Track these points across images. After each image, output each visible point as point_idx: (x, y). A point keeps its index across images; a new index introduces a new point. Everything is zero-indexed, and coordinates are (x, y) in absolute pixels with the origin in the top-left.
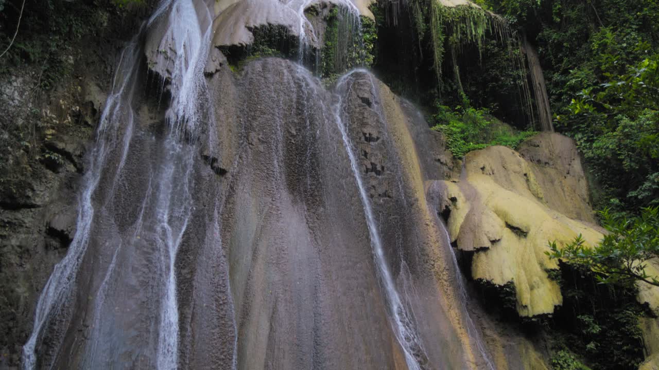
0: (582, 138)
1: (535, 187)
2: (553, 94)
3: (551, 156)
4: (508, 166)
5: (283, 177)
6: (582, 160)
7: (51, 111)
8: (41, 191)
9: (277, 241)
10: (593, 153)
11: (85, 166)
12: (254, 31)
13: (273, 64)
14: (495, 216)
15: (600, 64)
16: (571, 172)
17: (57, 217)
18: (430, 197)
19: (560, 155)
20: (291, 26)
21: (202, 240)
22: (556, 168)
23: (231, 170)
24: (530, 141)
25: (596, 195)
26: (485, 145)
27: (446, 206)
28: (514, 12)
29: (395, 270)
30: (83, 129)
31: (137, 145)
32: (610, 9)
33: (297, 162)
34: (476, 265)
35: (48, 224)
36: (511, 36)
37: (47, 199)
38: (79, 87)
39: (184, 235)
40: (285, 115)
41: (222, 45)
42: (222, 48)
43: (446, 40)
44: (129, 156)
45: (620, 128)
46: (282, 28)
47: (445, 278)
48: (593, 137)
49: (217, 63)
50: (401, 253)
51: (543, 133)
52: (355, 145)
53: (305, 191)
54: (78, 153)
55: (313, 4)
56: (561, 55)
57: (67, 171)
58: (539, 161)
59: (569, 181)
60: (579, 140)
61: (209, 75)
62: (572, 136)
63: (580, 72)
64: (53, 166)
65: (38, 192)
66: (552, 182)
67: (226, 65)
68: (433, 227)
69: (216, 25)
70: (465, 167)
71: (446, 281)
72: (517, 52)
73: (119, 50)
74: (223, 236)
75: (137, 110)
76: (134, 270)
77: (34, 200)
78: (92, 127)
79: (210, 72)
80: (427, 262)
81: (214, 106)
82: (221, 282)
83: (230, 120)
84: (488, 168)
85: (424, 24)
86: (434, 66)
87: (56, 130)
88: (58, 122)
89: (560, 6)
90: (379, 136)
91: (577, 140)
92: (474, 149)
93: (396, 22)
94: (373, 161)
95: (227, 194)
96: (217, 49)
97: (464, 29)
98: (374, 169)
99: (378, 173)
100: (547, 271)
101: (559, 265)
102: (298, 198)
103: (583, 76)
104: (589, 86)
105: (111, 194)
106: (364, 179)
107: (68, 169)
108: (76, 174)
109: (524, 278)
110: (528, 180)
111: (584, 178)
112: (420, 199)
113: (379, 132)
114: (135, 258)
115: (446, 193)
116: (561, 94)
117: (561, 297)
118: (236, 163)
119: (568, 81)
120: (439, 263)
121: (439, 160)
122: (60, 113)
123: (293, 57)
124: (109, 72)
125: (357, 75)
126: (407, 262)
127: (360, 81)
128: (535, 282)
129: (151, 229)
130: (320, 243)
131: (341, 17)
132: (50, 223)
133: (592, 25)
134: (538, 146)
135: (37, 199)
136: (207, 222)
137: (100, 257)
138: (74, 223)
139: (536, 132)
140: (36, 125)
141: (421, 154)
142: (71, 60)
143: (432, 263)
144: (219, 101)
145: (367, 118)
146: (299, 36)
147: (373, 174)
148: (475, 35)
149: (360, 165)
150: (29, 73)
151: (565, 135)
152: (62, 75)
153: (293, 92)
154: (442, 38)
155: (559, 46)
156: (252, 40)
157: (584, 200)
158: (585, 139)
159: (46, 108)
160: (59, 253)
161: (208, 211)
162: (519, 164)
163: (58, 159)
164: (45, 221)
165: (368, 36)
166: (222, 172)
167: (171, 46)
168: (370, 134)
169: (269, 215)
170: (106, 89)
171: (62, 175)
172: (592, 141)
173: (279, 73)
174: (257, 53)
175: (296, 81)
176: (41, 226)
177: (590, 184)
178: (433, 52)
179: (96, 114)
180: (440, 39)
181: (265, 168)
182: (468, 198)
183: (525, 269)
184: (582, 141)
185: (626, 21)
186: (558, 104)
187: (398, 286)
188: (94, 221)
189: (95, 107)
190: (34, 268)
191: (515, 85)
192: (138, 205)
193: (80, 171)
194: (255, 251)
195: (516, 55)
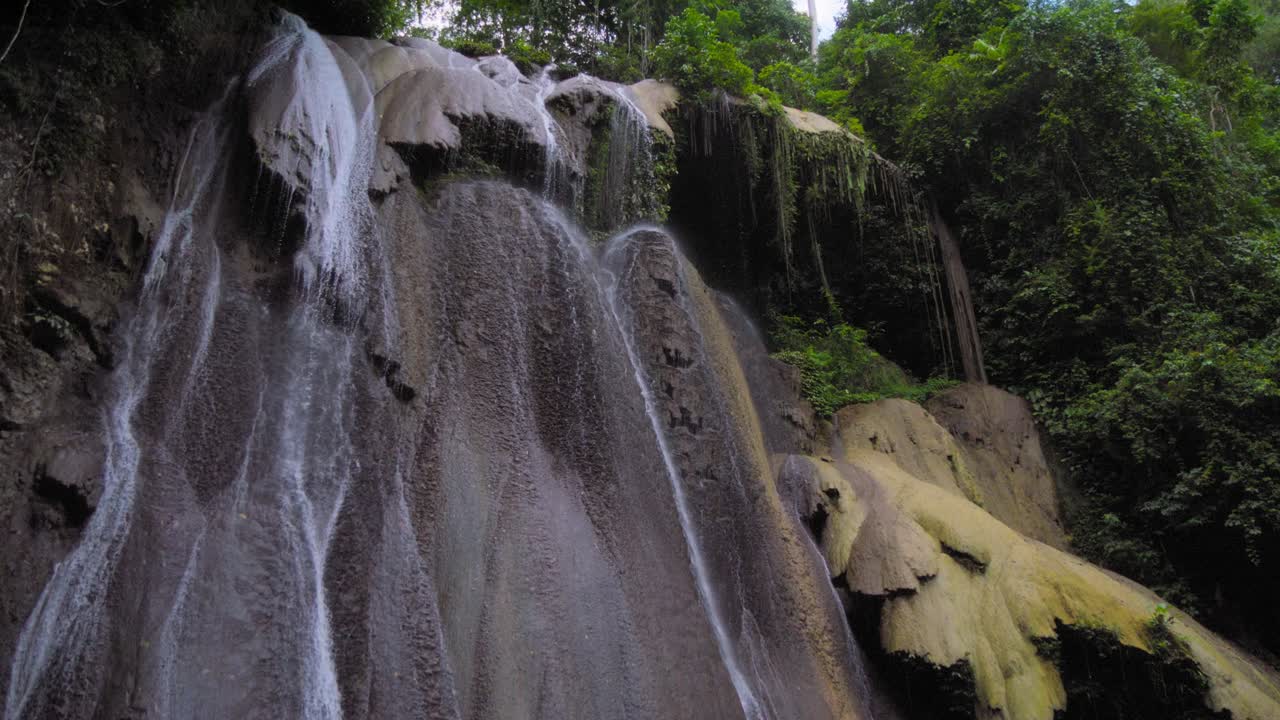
0: (1043, 399)
1: (968, 483)
2: (983, 314)
3: (987, 429)
4: (919, 438)
5: (532, 416)
6: (1041, 439)
7: (51, 224)
8: (26, 394)
9: (537, 546)
10: (1065, 427)
11: (115, 351)
12: (461, 122)
13: (497, 194)
14: (919, 529)
15: (1084, 265)
16: (1022, 461)
17: (62, 455)
18: (785, 484)
19: (1003, 427)
20: (529, 126)
21: (376, 533)
22: (996, 451)
23: (425, 392)
24: (948, 397)
25: (1071, 508)
26: (872, 396)
27: (820, 506)
28: (919, 157)
29: (734, 632)
30: (111, 274)
31: (232, 320)
32: (1100, 167)
33: (558, 389)
34: (890, 624)
35: (42, 469)
36: (912, 202)
37: (36, 414)
38: (111, 184)
39: (340, 518)
40: (528, 295)
41: (402, 141)
42: (401, 148)
43: (801, 192)
44: (214, 339)
45: (1122, 383)
46: (513, 126)
47: (828, 647)
48: (1063, 396)
49: (392, 174)
50: (740, 593)
51: (969, 385)
52: (648, 371)
53: (577, 449)
54: (104, 321)
55: (565, 93)
56: (1003, 243)
57: (77, 358)
58: (966, 436)
59: (1020, 477)
60: (1037, 402)
61: (377, 196)
62: (1022, 395)
63: (1042, 277)
64: (50, 342)
65: (19, 396)
66: (992, 476)
67: (408, 182)
68: (797, 544)
69: (383, 104)
70: (839, 435)
71: (830, 654)
72: (922, 230)
73: (183, 125)
74: (419, 528)
75: (228, 248)
76: (241, 587)
77: (9, 413)
78: (129, 272)
79: (381, 189)
80: (792, 614)
81: (390, 258)
82: (424, 626)
83: (419, 290)
84: (882, 439)
85: (761, 160)
86: (777, 239)
87: (59, 267)
88: (62, 250)
89: (1004, 155)
90: (692, 358)
91: (1034, 401)
92: (855, 402)
93: (708, 149)
94: (684, 406)
95: (420, 441)
96: (390, 148)
97: (834, 177)
98: (686, 420)
99: (694, 429)
100: (1035, 641)
101: (1055, 630)
102: (563, 460)
103: (1049, 284)
104: (1061, 302)
106: (668, 438)
107: (80, 354)
108: (96, 366)
109: (988, 654)
110: (954, 469)
111: (1048, 473)
112: (767, 488)
113: (693, 350)
114: (240, 562)
115: (817, 482)
116: (1002, 315)
117: (1063, 695)
118: (433, 377)
119: (1016, 292)
120: (814, 617)
121: (789, 418)
122: (70, 235)
123: (536, 185)
124: (165, 166)
125: (649, 237)
126: (752, 611)
127: (655, 248)
128: (1013, 662)
129: (269, 499)
130: (620, 557)
131: (615, 124)
132: (45, 466)
133: (1065, 195)
134: (962, 407)
135: (16, 412)
136: (384, 495)
137: (163, 552)
138: (99, 472)
139: (955, 382)
140: (22, 247)
141: (760, 405)
142: (100, 124)
143: (802, 615)
144: (399, 249)
145: (671, 320)
146: (545, 147)
147: (685, 429)
148: (852, 191)
149: (661, 410)
150: (13, 136)
151: (1007, 390)
152: (81, 151)
153: (541, 250)
154: (795, 188)
155: (1000, 227)
156: (459, 140)
157: (1049, 514)
158: (1049, 400)
159: (40, 216)
160: (62, 537)
161: (384, 472)
162: (938, 436)
163: (62, 330)
164: (34, 463)
165: (662, 167)
166: (406, 395)
167: (304, 128)
168: (677, 352)
169: (510, 492)
170: (162, 197)
171: (67, 364)
172: (1062, 406)
173: (511, 212)
174: (463, 170)
175: (546, 230)
176: (24, 472)
177: (1061, 485)
178: (774, 213)
179: (142, 245)
180: (790, 190)
181: (494, 395)
182: (860, 494)
183: (990, 638)
184: (1043, 405)
185: (1130, 191)
186: (995, 333)
187: (743, 659)
188: (141, 472)
189: (140, 230)
190: (7, 568)
191: (918, 292)
192: (238, 445)
193: (106, 362)
194: (491, 564)
195: (920, 236)
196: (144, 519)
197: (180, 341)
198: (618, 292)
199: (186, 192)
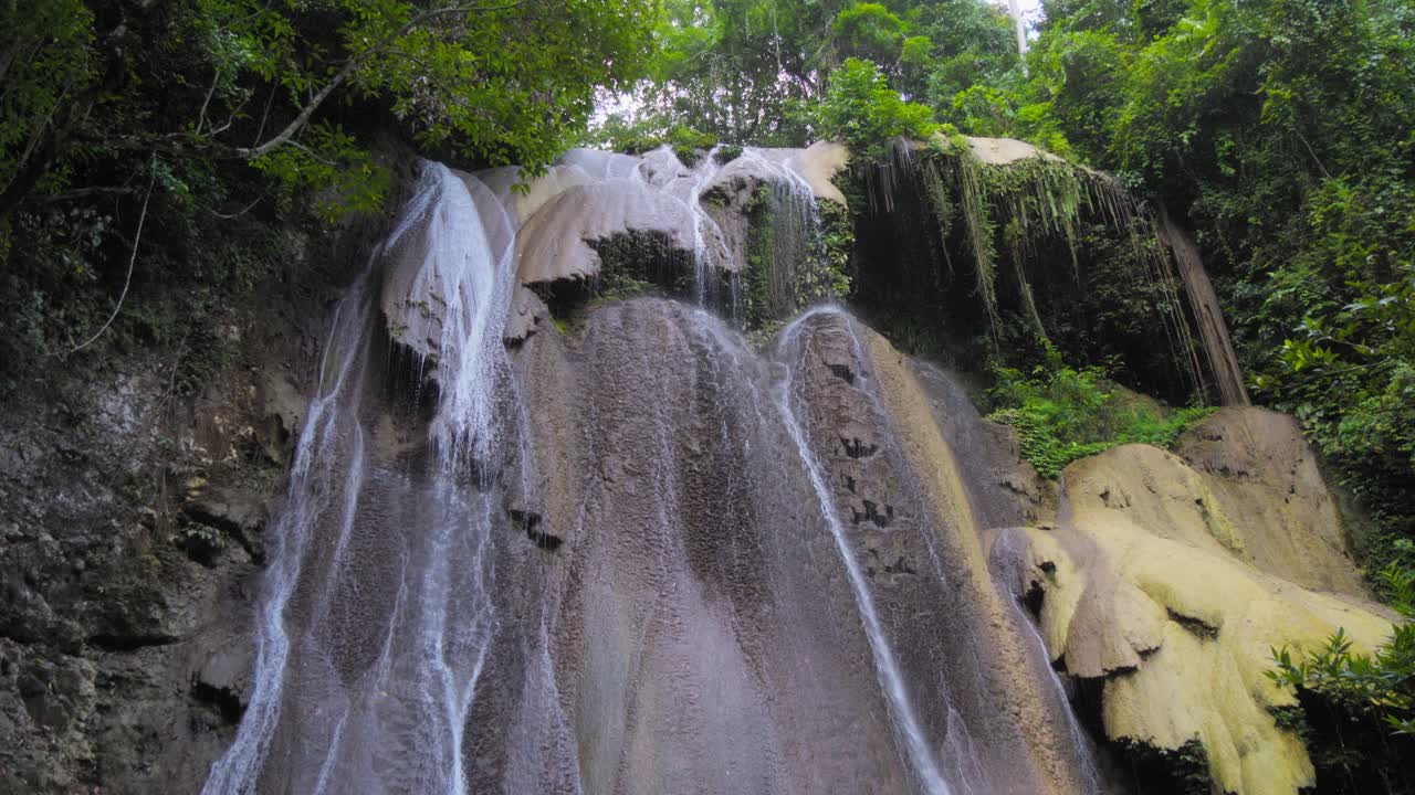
0: (1313, 414)
1: (1223, 528)
2: (1237, 326)
3: (1251, 458)
4: (1158, 484)
5: (681, 543)
6: (1318, 460)
7: (197, 439)
8: (181, 608)
9: (677, 684)
10: (1340, 443)
11: (268, 549)
12: (602, 247)
13: (644, 312)
14: (1142, 596)
15: (1333, 255)
16: (1299, 489)
17: (214, 661)
18: (999, 565)
19: (1270, 453)
20: (674, 232)
21: (517, 692)
22: (1263, 482)
23: (571, 537)
24: (1200, 428)
25: (1360, 536)
26: (1103, 445)
27: (1034, 583)
28: (1135, 163)
29: (935, 736)
30: (262, 473)
31: (373, 499)
32: (1338, 140)
33: (708, 511)
34: (1112, 708)
35: (197, 676)
36: (1134, 213)
37: (193, 624)
38: (253, 388)
39: (478, 682)
40: (676, 415)
41: (537, 280)
42: (536, 287)
43: (999, 232)
44: (357, 522)
45: (1393, 386)
46: (659, 236)
47: (1046, 740)
48: (1336, 408)
49: (530, 316)
50: (944, 692)
51: (1227, 410)
52: (826, 468)
53: (729, 572)
54: (253, 522)
55: (717, 184)
56: (1245, 242)
57: (233, 562)
58: (1225, 471)
59: (1297, 507)
60: (1308, 418)
61: (514, 344)
62: (1292, 412)
63: (1291, 276)
64: (203, 553)
65: (174, 610)
66: (1259, 512)
67: (548, 321)
68: (1010, 629)
69: (524, 239)
70: (1066, 495)
71: (1050, 748)
72: (1151, 244)
73: (329, 305)
74: (561, 680)
75: (371, 425)
76: (378, 765)
77: (167, 627)
78: (280, 467)
79: (516, 336)
80: (1004, 709)
81: (528, 406)
82: (562, 782)
83: (562, 432)
84: (1114, 493)
85: (951, 205)
86: (978, 289)
87: (208, 480)
88: (211, 462)
89: (1231, 143)
90: (876, 443)
91: (1303, 417)
92: (1082, 456)
93: (890, 205)
94: (867, 498)
95: (565, 589)
96: (526, 290)
97: (1035, 208)
98: (871, 513)
99: (881, 522)
100: (1272, 711)
101: (1296, 696)
102: (715, 586)
103: (1299, 283)
104: (1313, 302)
105: (323, 602)
107: (235, 558)
108: (252, 566)
109: (1221, 730)
110: (1205, 514)
111: (1329, 499)
112: (975, 571)
113: (876, 435)
115: (1030, 557)
116: (1256, 324)
117: (1311, 769)
118: (580, 520)
119: (1268, 295)
120: (1030, 708)
121: (1008, 485)
122: (215, 442)
123: (686, 294)
124: (310, 354)
125: (820, 320)
126: (959, 711)
127: (826, 331)
128: (1247, 738)
129: (409, 673)
130: (769, 682)
131: (775, 205)
132: (200, 673)
133: (1303, 176)
134: (1220, 438)
135: (172, 626)
136: (526, 651)
137: (306, 742)
138: (249, 670)
139: (1211, 409)
140: (169, 470)
141: (970, 478)
142: (235, 333)
143: (1016, 709)
144: (538, 394)
145: (847, 408)
146: (692, 250)
147: (871, 524)
148: (1059, 218)
149: (841, 507)
150: (151, 367)
151: (1274, 409)
152: (218, 365)
153: (689, 365)
154: (991, 229)
155: (1239, 224)
156: (598, 267)
157: (1335, 546)
158: (1321, 414)
159: (187, 434)
160: (220, 736)
161: (527, 626)
162: (1182, 479)
163: (214, 538)
164: (190, 670)
165: (835, 239)
166: (552, 543)
167: (434, 291)
168: (856, 441)
169: (655, 629)
170: (305, 388)
171: (222, 571)
172: (1336, 419)
173: (659, 328)
174: (610, 292)
175: (694, 342)
176: (182, 681)
177: (1344, 511)
178: (973, 260)
179: (287, 439)
180: (986, 232)
181: (641, 529)
182: (1079, 563)
183: (1224, 714)
184: (1314, 420)
185: (1377, 161)
186: (1249, 345)
187: (946, 766)
188: (289, 663)
189: (285, 426)
190: (169, 772)
191: (1156, 314)
192: (381, 623)
193: (259, 560)
194: (631, 709)
195: (1149, 251)
196: (290, 709)
197: (325, 529)
198: (792, 385)
199: (332, 377)
